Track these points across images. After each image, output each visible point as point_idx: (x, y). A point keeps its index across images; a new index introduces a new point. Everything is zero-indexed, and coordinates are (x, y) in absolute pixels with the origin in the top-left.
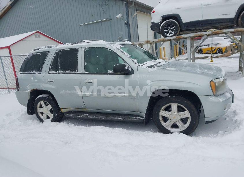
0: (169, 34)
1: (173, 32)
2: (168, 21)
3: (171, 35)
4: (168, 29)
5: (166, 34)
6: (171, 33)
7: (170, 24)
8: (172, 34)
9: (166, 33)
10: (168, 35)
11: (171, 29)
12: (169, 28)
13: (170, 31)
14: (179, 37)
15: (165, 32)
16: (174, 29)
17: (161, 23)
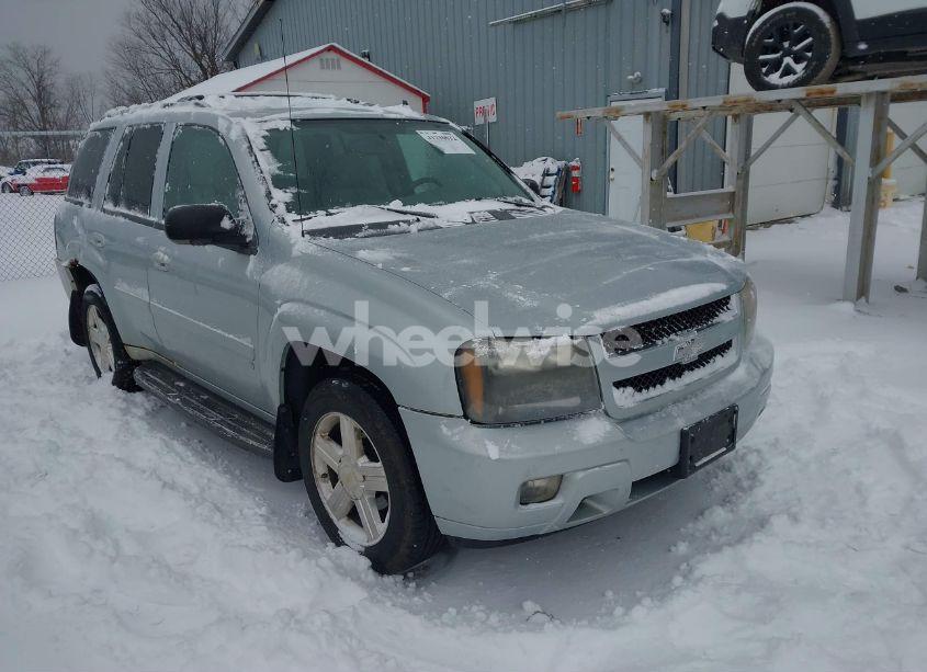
0: (778, 73)
1: (799, 68)
2: (781, 11)
3: (790, 79)
4: (782, 48)
5: (767, 74)
6: (788, 71)
7: (791, 23)
8: (795, 73)
9: (764, 70)
10: (774, 78)
11: (795, 48)
12: (786, 44)
13: (788, 60)
14: (822, 93)
15: (764, 63)
16: (808, 48)
17: (753, 16)
